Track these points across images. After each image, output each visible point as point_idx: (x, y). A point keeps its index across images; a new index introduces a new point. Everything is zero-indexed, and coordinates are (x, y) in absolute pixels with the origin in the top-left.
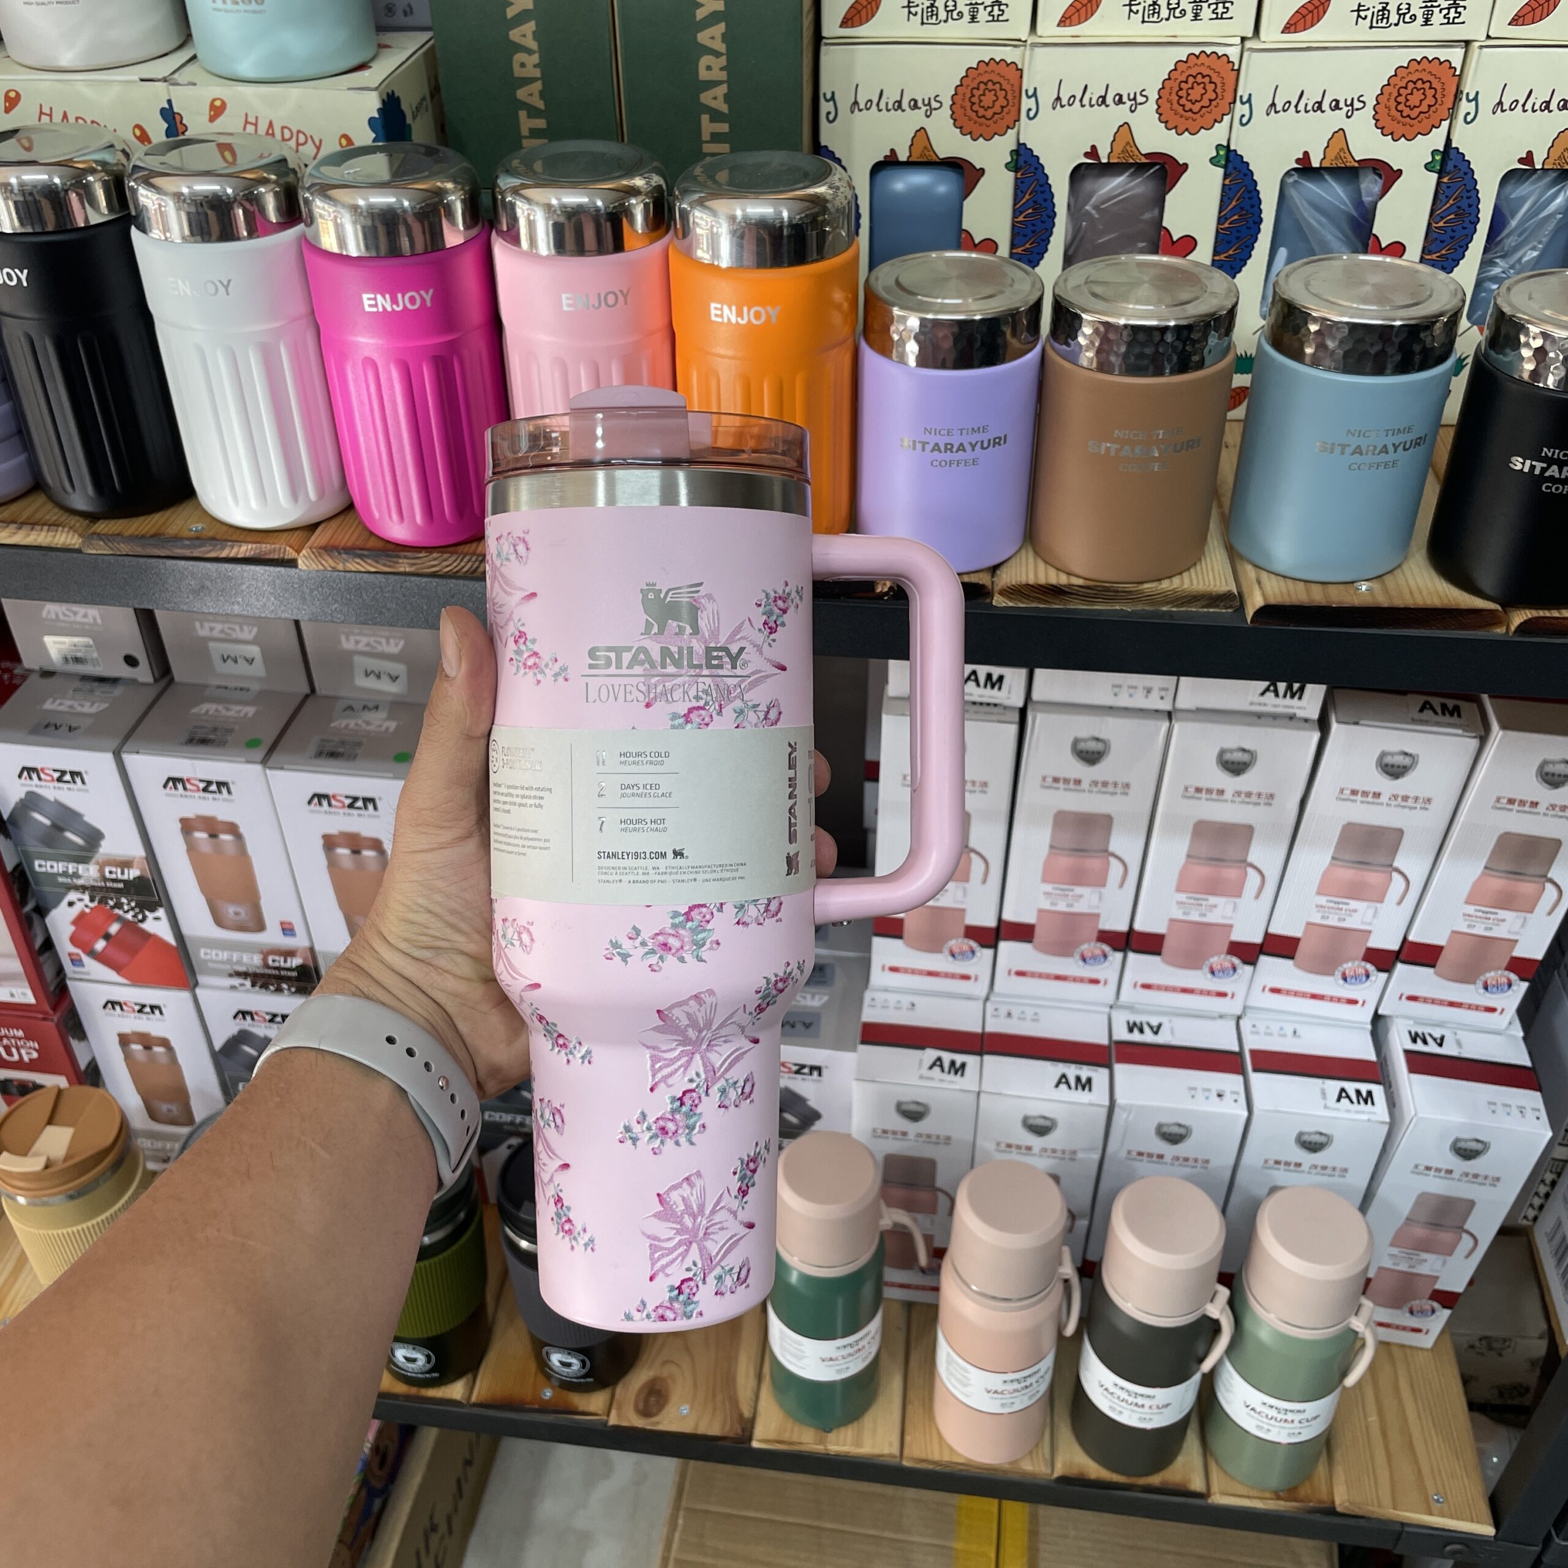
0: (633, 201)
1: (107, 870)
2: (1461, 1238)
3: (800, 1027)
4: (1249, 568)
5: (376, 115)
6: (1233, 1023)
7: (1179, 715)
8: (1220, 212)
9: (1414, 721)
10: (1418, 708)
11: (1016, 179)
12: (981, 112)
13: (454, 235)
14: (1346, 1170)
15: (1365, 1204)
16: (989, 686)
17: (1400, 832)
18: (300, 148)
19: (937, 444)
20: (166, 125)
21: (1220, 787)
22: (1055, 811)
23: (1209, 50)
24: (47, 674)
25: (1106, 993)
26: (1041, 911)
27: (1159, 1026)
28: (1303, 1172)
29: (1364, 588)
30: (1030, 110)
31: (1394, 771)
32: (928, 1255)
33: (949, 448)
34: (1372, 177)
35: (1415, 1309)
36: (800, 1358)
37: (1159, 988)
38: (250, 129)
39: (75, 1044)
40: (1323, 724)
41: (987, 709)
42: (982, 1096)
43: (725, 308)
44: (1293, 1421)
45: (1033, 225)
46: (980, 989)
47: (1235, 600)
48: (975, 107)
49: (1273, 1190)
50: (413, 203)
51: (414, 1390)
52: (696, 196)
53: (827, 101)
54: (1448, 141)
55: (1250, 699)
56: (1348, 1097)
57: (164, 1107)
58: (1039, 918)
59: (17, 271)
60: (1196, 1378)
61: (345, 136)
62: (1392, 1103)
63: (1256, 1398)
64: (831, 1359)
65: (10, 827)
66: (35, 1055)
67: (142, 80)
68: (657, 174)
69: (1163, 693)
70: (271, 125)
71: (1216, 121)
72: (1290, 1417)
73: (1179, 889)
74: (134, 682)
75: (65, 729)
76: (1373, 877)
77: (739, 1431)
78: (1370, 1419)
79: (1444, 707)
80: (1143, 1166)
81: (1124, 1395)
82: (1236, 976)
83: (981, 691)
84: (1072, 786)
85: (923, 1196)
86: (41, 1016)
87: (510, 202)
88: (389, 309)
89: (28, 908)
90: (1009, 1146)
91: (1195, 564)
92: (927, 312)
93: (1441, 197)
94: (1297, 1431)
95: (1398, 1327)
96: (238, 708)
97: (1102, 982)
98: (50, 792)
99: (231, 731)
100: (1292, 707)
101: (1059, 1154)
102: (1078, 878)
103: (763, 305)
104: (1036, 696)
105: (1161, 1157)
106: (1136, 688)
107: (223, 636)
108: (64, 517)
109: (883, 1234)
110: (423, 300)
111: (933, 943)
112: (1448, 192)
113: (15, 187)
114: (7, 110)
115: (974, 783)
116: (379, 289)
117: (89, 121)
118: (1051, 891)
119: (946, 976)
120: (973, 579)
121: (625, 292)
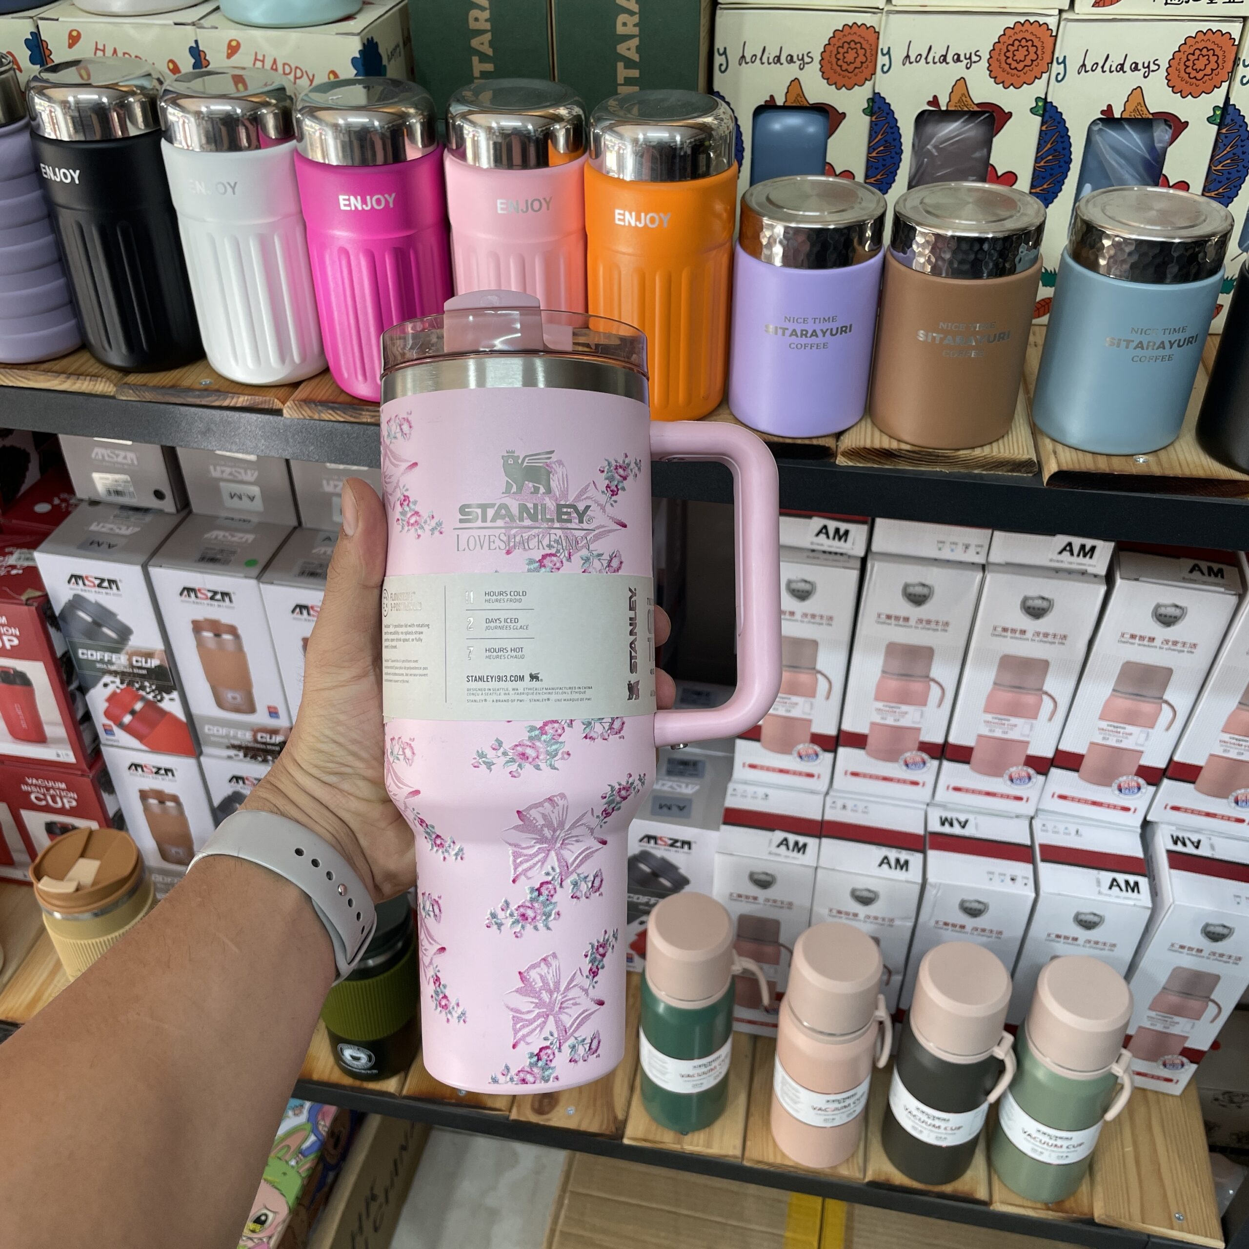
0: (557, 126)
1: (134, 659)
2: (1207, 1005)
3: (675, 809)
4: (1047, 441)
5: (358, 56)
6: (1027, 823)
7: (991, 567)
8: (1037, 153)
9: (1184, 580)
10: (1189, 570)
11: (871, 122)
12: (845, 66)
13: (414, 151)
14: (1114, 945)
15: (1129, 974)
16: (837, 537)
17: (1169, 672)
18: (298, 81)
19: (794, 330)
20: (193, 61)
21: (1023, 628)
22: (887, 642)
23: (1032, 19)
24: (94, 503)
25: (924, 794)
26: (873, 724)
27: (966, 822)
28: (1078, 945)
29: (1141, 460)
30: (884, 65)
31: (1166, 620)
32: (771, 998)
33: (804, 333)
34: (1163, 127)
35: (1167, 1062)
36: (664, 1074)
37: (967, 791)
38: (259, 64)
39: (105, 796)
40: (1109, 579)
41: (835, 557)
42: (819, 871)
43: (627, 214)
44: (1061, 1147)
45: (884, 160)
46: (822, 785)
47: (1034, 467)
48: (840, 63)
49: (1054, 958)
50: (382, 124)
51: (357, 1083)
52: (607, 123)
53: (720, 55)
54: (1227, 98)
55: (1050, 556)
56: (1118, 885)
57: (174, 850)
58: (871, 729)
59: (71, 171)
60: (984, 1107)
61: (333, 72)
62: (1155, 892)
63: (1033, 1126)
64: (689, 1076)
65: (61, 623)
66: (74, 804)
67: (176, 24)
68: (578, 106)
69: (979, 549)
70: (275, 62)
71: (1036, 77)
72: (1059, 1143)
73: (987, 710)
74: (160, 512)
75: (105, 546)
76: (1147, 707)
77: (614, 1130)
78: (1127, 1150)
79: (1210, 570)
80: (948, 933)
81: (924, 1118)
82: (1030, 784)
83: (830, 542)
84: (901, 622)
85: (769, 949)
86: (79, 773)
87: (459, 125)
88: (360, 208)
89: (73, 687)
90: (839, 912)
91: (1003, 437)
92: (791, 221)
93: (1220, 145)
94: (1064, 1155)
95: (1153, 1077)
96: (241, 535)
97: (921, 784)
98: (92, 595)
99: (234, 553)
100: (1084, 565)
101: (880, 921)
102: (904, 698)
103: (657, 212)
104: (875, 548)
105: (963, 927)
106: (955, 544)
107: (230, 477)
108: (104, 370)
109: (734, 977)
110: (387, 202)
111: (784, 747)
112: (1226, 141)
113: (73, 104)
114: (71, 46)
115: (822, 617)
116: (353, 192)
117: (133, 56)
118: (882, 708)
119: (795, 773)
120: (821, 442)
121: (548, 200)
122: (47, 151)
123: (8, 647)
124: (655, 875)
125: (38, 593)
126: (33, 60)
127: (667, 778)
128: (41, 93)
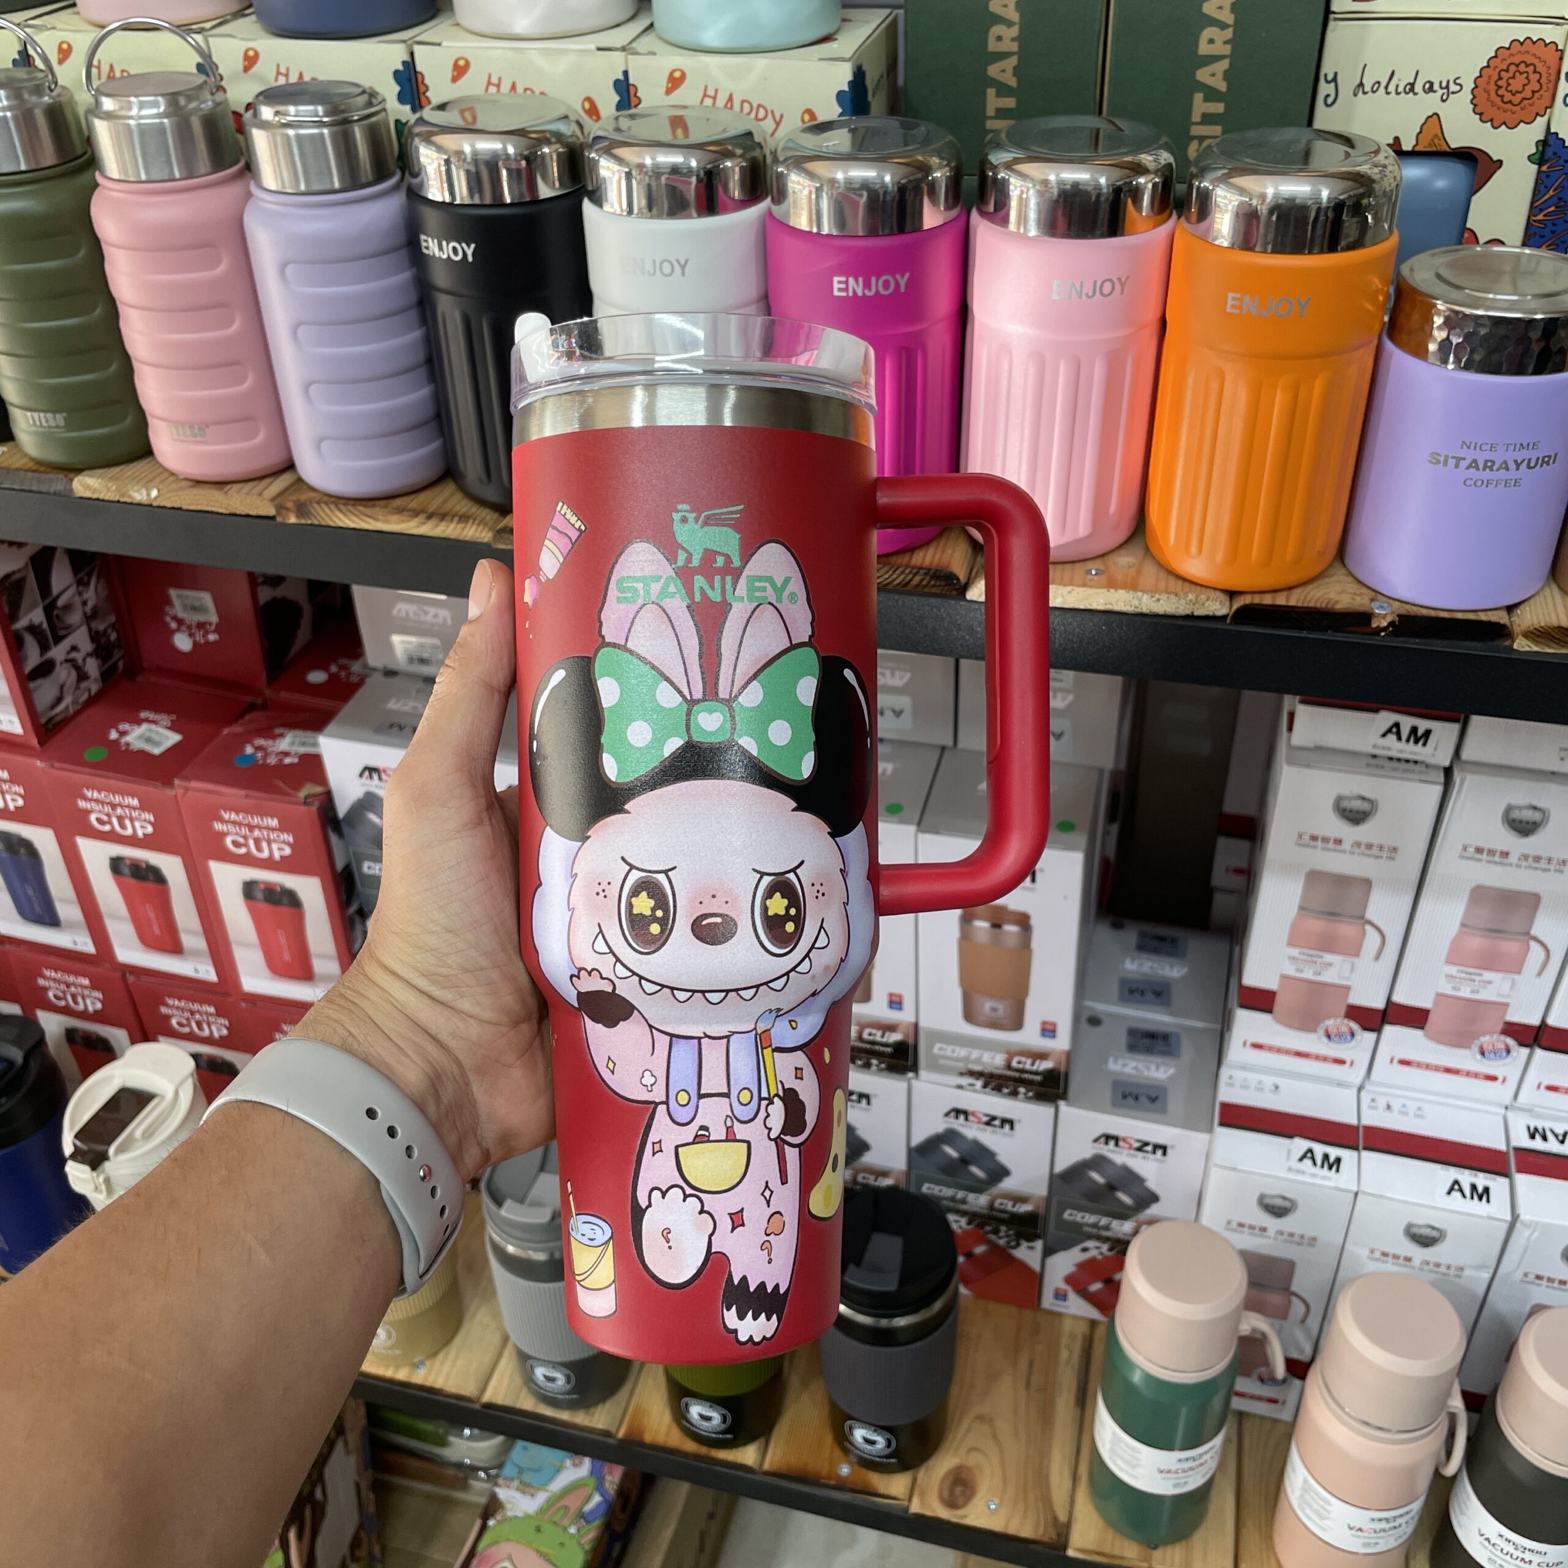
0: (1141, 180)
3: (1144, 1100)
5: (846, 89)
11: (1541, 173)
12: (1509, 97)
13: (933, 216)
16: (1412, 739)
18: (762, 122)
19: (1474, 461)
20: (617, 98)
22: (1473, 884)
24: (390, 673)
25: (1502, 1092)
33: (1489, 465)
36: (1133, 1466)
37: (1566, 1091)
38: (708, 102)
41: (1403, 765)
42: (1360, 1196)
45: (1553, 225)
46: (1356, 1075)
48: (1502, 92)
50: (896, 179)
51: (705, 1450)
53: (1328, 82)
58: (1436, 1002)
59: (464, 245)
61: (809, 112)
64: (1169, 1472)
65: (345, 829)
67: (599, 49)
68: (1166, 150)
70: (731, 98)
77: (1054, 1536)
80: (1541, 1292)
81: (1509, 1550)
83: (1402, 745)
84: (1497, 858)
85: (1274, 1299)
87: (1003, 178)
88: (860, 293)
89: (352, 909)
90: (1385, 1254)
97: (1501, 1079)
101: (1443, 1269)
102: (1490, 962)
104: (1465, 755)
105: (1563, 1282)
108: (475, 509)
109: (1241, 1341)
110: (897, 284)
111: (1307, 1021)
113: (469, 156)
114: (455, 79)
115: (1381, 848)
116: (850, 269)
117: (537, 93)
118: (1455, 974)
119: (1317, 1058)
120: (1493, 617)
121: (1123, 280)
122: (431, 218)
123: (277, 855)
124: (1111, 1187)
125: (319, 789)
126: (402, 98)
127: (1130, 1055)
128: (427, 139)
